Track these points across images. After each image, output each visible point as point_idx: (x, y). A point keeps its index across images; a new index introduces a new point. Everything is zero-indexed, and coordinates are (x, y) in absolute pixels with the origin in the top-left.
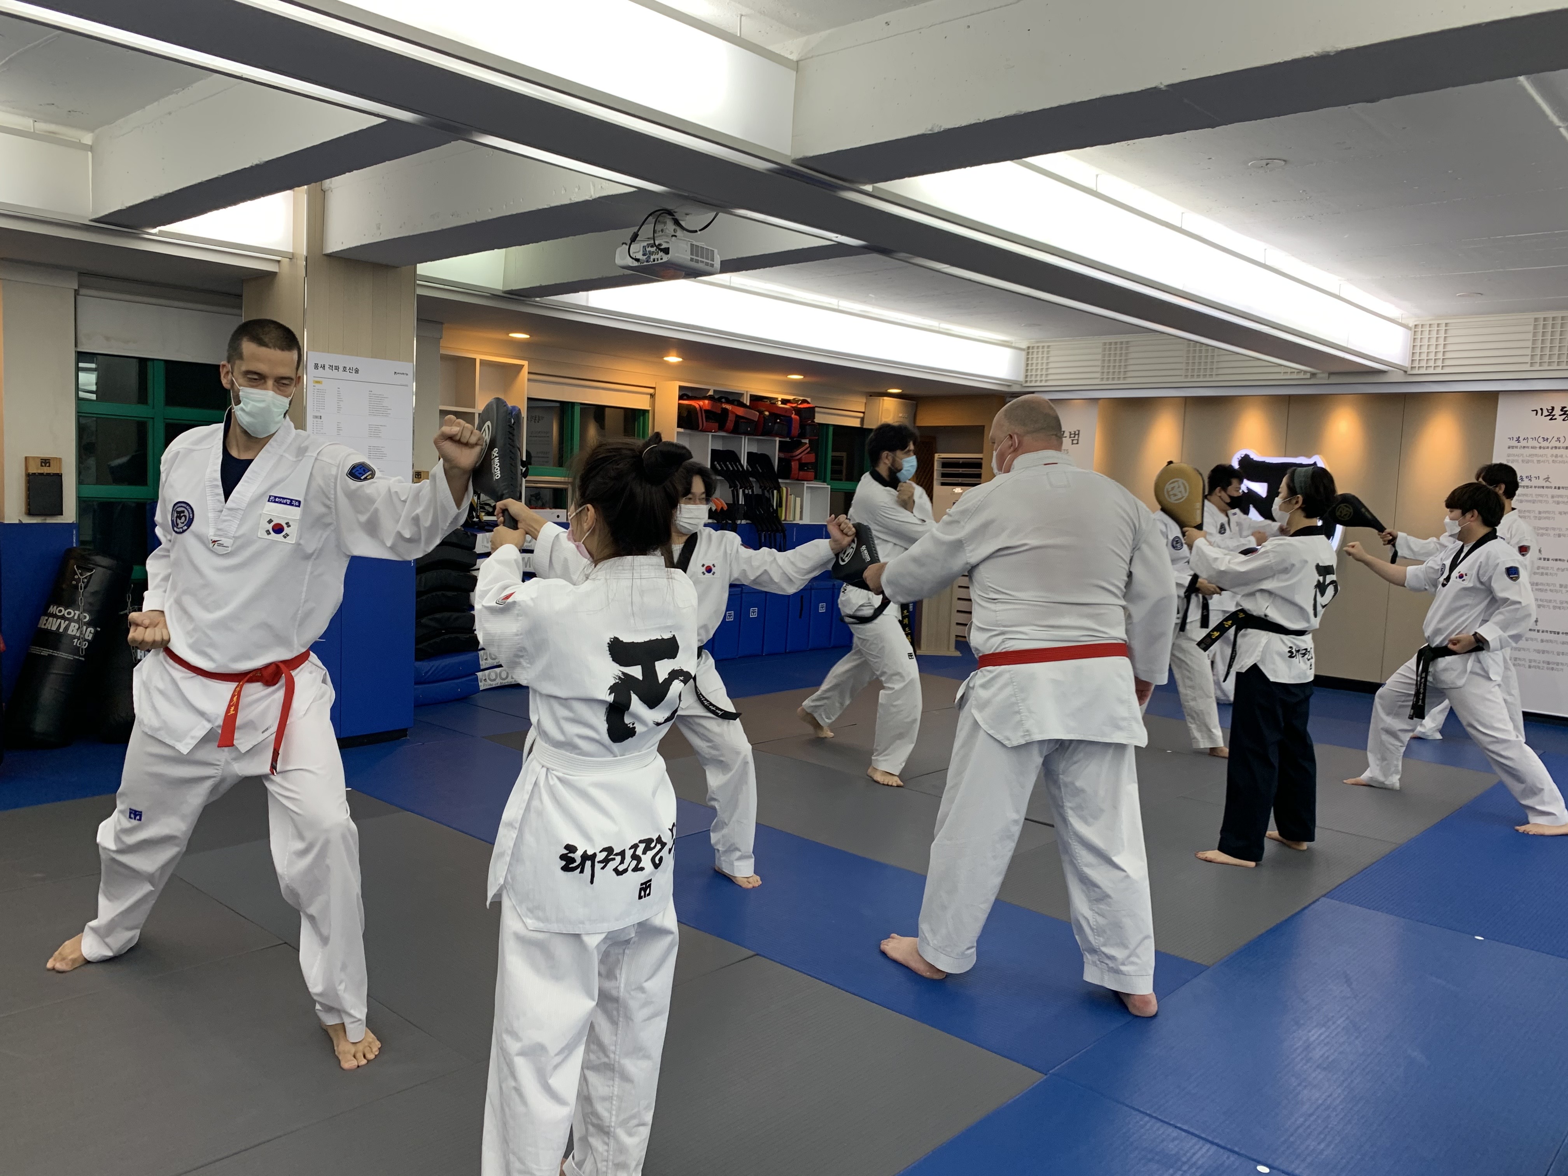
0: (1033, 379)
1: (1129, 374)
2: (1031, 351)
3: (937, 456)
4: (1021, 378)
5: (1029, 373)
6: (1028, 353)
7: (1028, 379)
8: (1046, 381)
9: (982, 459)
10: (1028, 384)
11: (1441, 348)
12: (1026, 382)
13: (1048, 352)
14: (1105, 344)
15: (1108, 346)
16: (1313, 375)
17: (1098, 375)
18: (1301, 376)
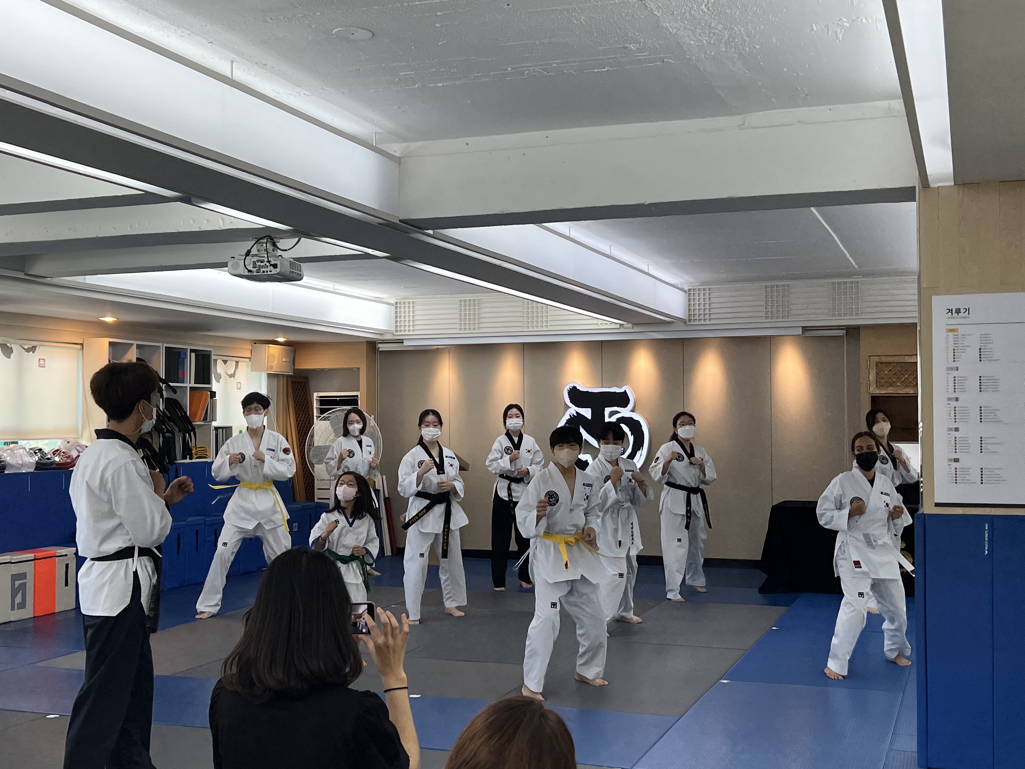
0: (402, 328)
1: (482, 325)
2: (398, 305)
3: (315, 394)
4: (393, 329)
5: (399, 324)
6: (396, 307)
7: (399, 329)
8: (413, 330)
9: (357, 396)
10: (399, 333)
11: (707, 306)
12: (397, 331)
13: (413, 307)
14: (461, 301)
15: (463, 303)
16: (621, 325)
17: (457, 326)
18: (613, 326)
